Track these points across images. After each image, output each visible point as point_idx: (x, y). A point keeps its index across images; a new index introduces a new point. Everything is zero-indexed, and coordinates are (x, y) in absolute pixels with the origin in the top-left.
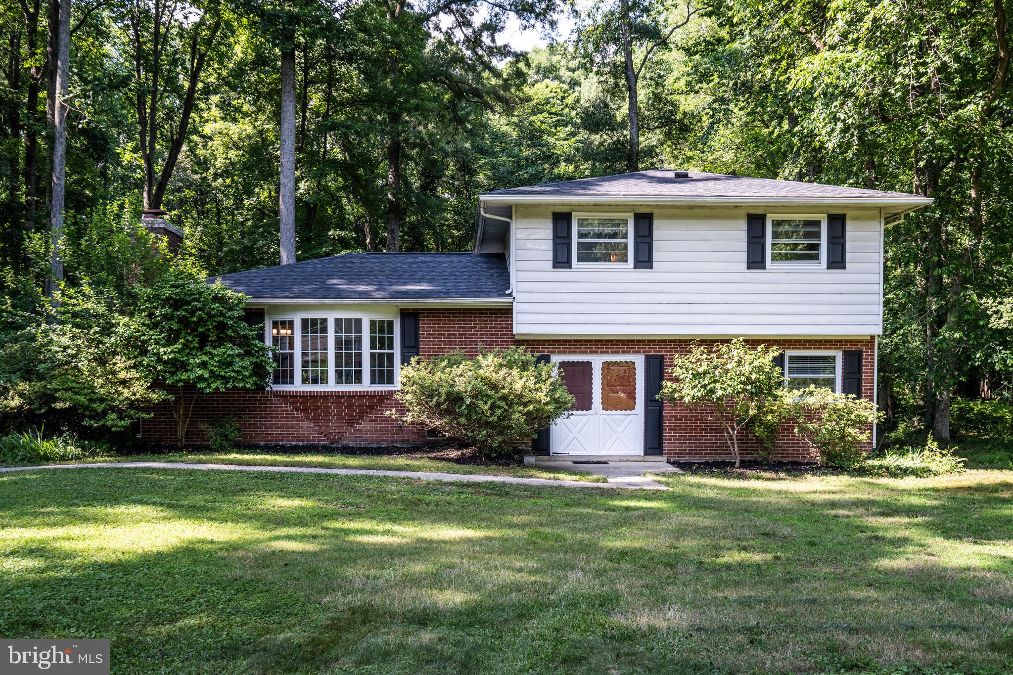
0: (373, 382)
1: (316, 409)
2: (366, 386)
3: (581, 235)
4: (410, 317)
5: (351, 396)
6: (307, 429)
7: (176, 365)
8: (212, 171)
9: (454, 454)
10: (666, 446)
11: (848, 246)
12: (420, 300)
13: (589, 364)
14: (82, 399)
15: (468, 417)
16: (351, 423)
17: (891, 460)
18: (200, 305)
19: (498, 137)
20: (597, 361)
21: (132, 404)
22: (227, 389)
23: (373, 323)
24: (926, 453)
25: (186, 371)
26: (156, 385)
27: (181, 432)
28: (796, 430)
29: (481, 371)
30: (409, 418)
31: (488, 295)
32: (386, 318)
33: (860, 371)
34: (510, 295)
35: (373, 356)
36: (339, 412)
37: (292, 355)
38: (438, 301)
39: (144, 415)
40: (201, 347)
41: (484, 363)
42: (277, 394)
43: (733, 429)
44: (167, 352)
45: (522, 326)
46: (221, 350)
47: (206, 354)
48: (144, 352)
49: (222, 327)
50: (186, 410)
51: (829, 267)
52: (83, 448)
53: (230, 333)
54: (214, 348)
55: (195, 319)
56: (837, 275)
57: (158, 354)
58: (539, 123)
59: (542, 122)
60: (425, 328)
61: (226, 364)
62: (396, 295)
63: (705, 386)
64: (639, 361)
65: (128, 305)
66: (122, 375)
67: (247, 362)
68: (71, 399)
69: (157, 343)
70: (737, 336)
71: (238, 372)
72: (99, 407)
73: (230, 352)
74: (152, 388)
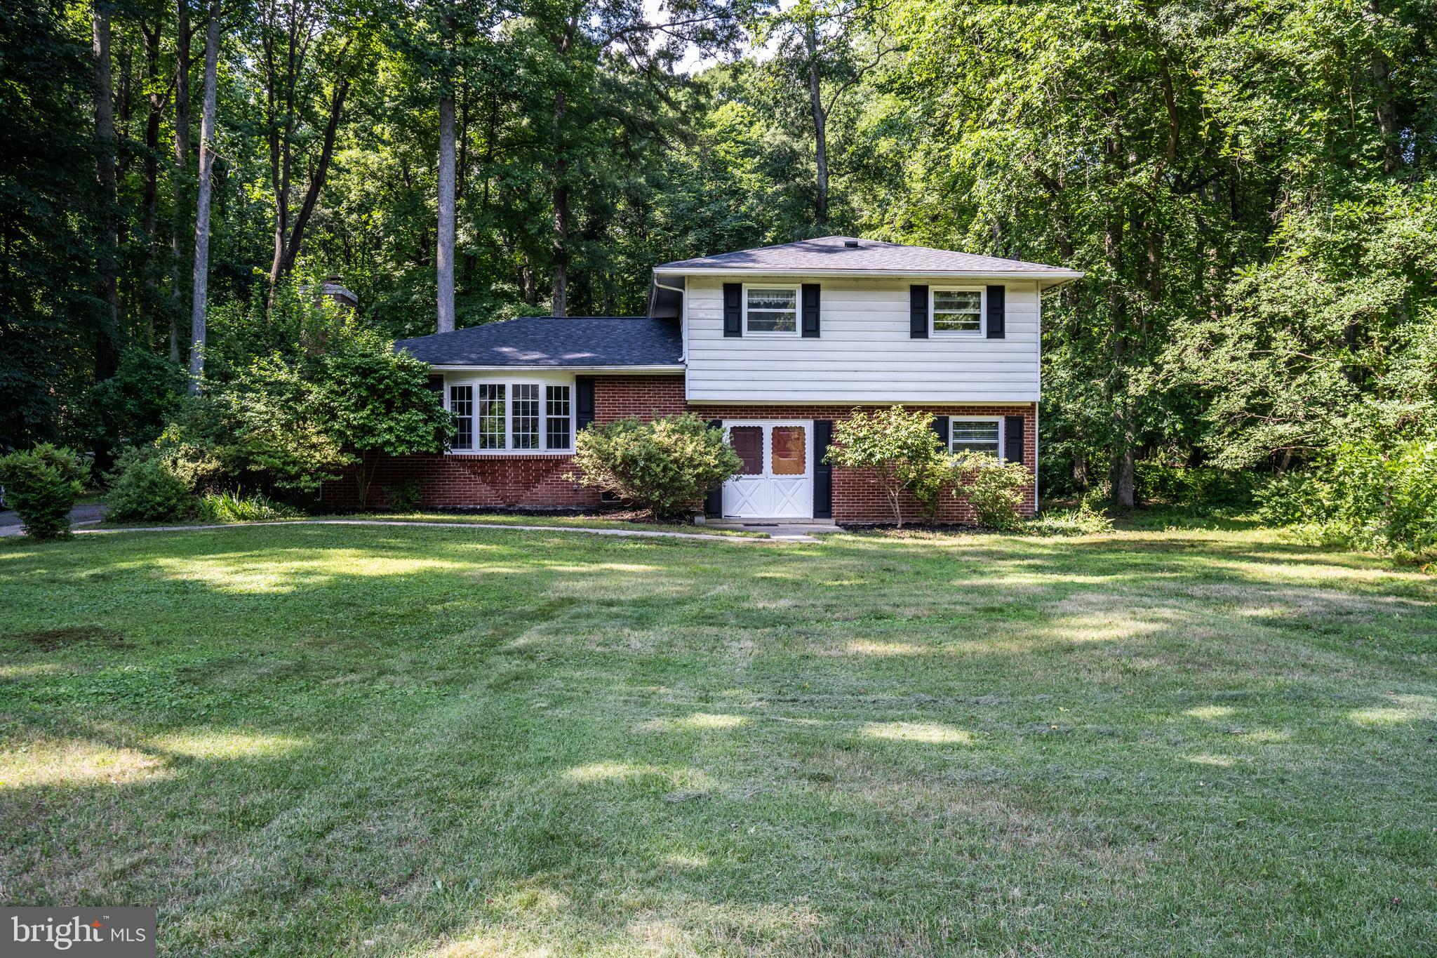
0: (549, 446)
1: (495, 472)
2: (542, 450)
3: (751, 305)
4: (586, 383)
5: (527, 461)
6: (484, 492)
7: (366, 430)
8: (345, 204)
9: (628, 516)
10: (835, 509)
11: (1007, 316)
12: (596, 368)
13: (760, 429)
14: (277, 461)
15: (642, 478)
16: (527, 488)
17: (1048, 521)
18: (387, 373)
19: (677, 169)
20: (768, 426)
21: (323, 467)
22: (412, 453)
23: (549, 389)
24: (1081, 514)
25: (374, 436)
26: (347, 448)
27: (362, 495)
28: (954, 492)
29: (655, 436)
30: (585, 481)
31: (662, 363)
32: (562, 384)
33: (1021, 437)
34: (682, 362)
35: (549, 420)
36: (516, 476)
37: (470, 420)
38: (613, 368)
39: (332, 477)
40: (389, 411)
41: (658, 428)
42: (456, 459)
43: (894, 490)
44: (357, 418)
45: (694, 393)
46: (405, 416)
47: (392, 419)
48: (334, 417)
49: (406, 394)
50: (368, 474)
51: (989, 336)
52: (277, 510)
53: (414, 399)
54: (400, 413)
55: (382, 387)
56: (996, 343)
57: (347, 420)
58: (723, 154)
59: (727, 152)
60: (600, 396)
61: (411, 429)
62: (571, 362)
63: (864, 451)
64: (808, 425)
65: (316, 372)
66: (314, 440)
67: (431, 427)
68: (266, 462)
69: (346, 409)
70: (897, 403)
71: (422, 437)
72: (293, 470)
73: (415, 418)
74: (341, 452)
